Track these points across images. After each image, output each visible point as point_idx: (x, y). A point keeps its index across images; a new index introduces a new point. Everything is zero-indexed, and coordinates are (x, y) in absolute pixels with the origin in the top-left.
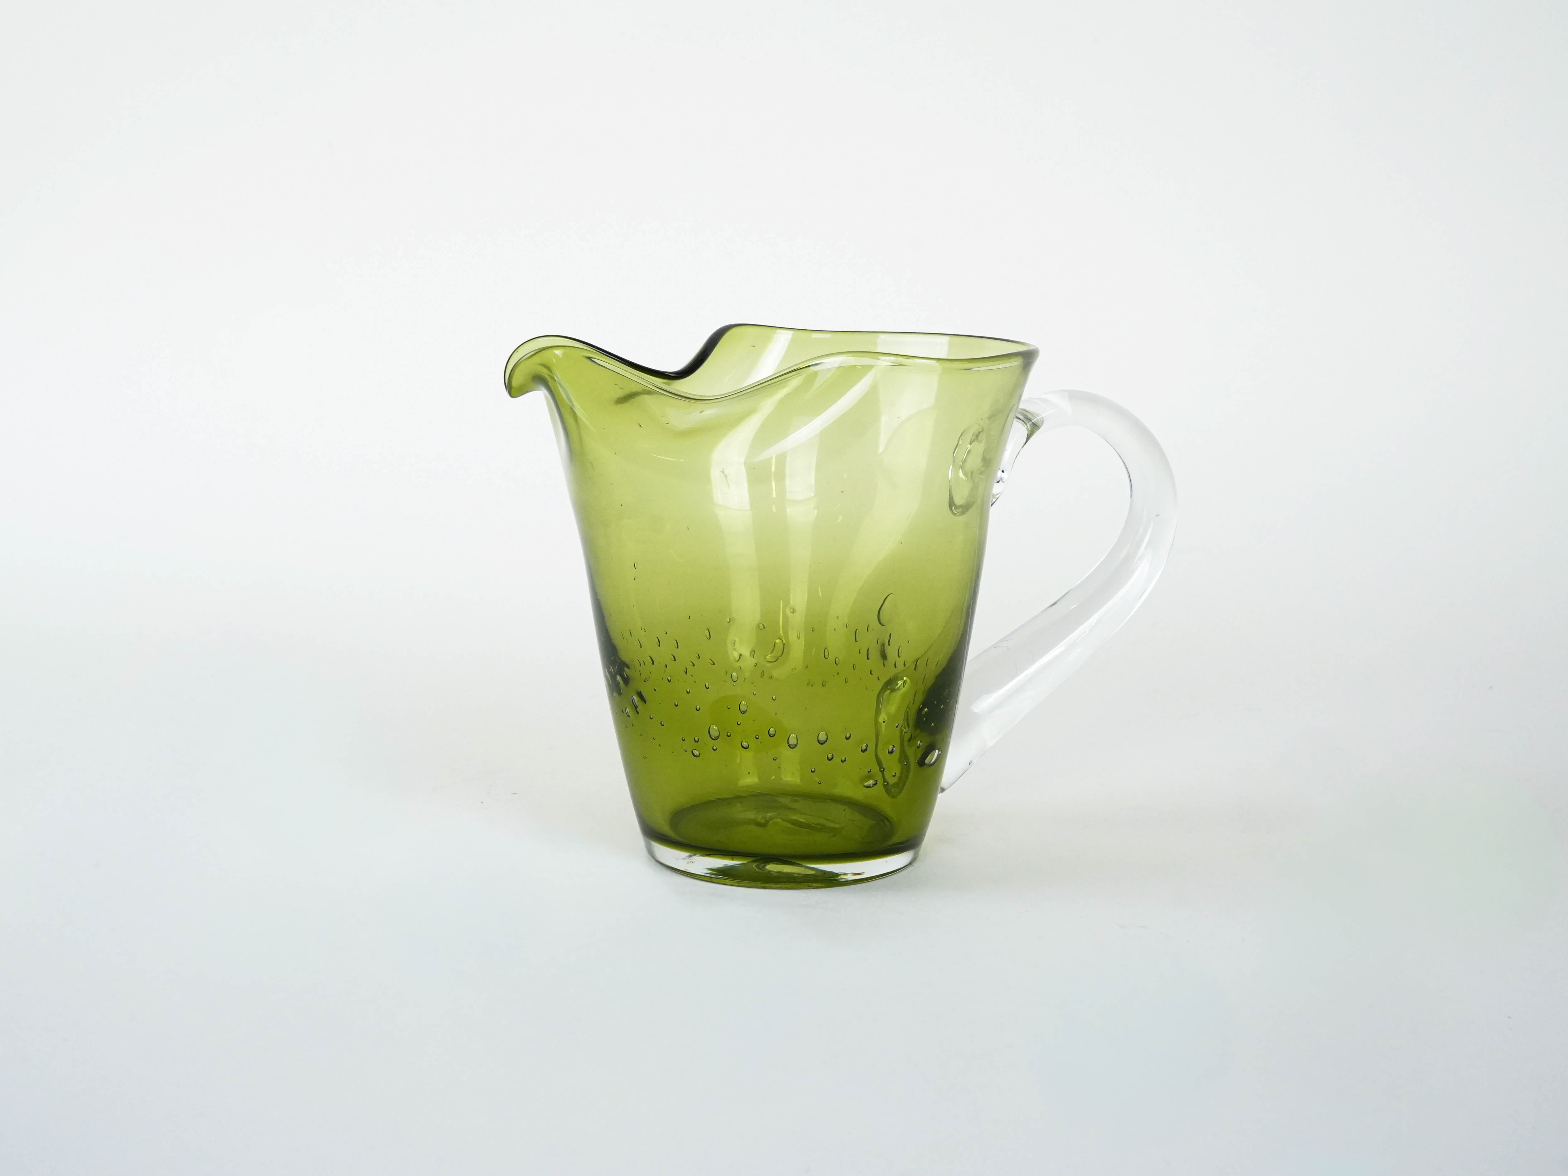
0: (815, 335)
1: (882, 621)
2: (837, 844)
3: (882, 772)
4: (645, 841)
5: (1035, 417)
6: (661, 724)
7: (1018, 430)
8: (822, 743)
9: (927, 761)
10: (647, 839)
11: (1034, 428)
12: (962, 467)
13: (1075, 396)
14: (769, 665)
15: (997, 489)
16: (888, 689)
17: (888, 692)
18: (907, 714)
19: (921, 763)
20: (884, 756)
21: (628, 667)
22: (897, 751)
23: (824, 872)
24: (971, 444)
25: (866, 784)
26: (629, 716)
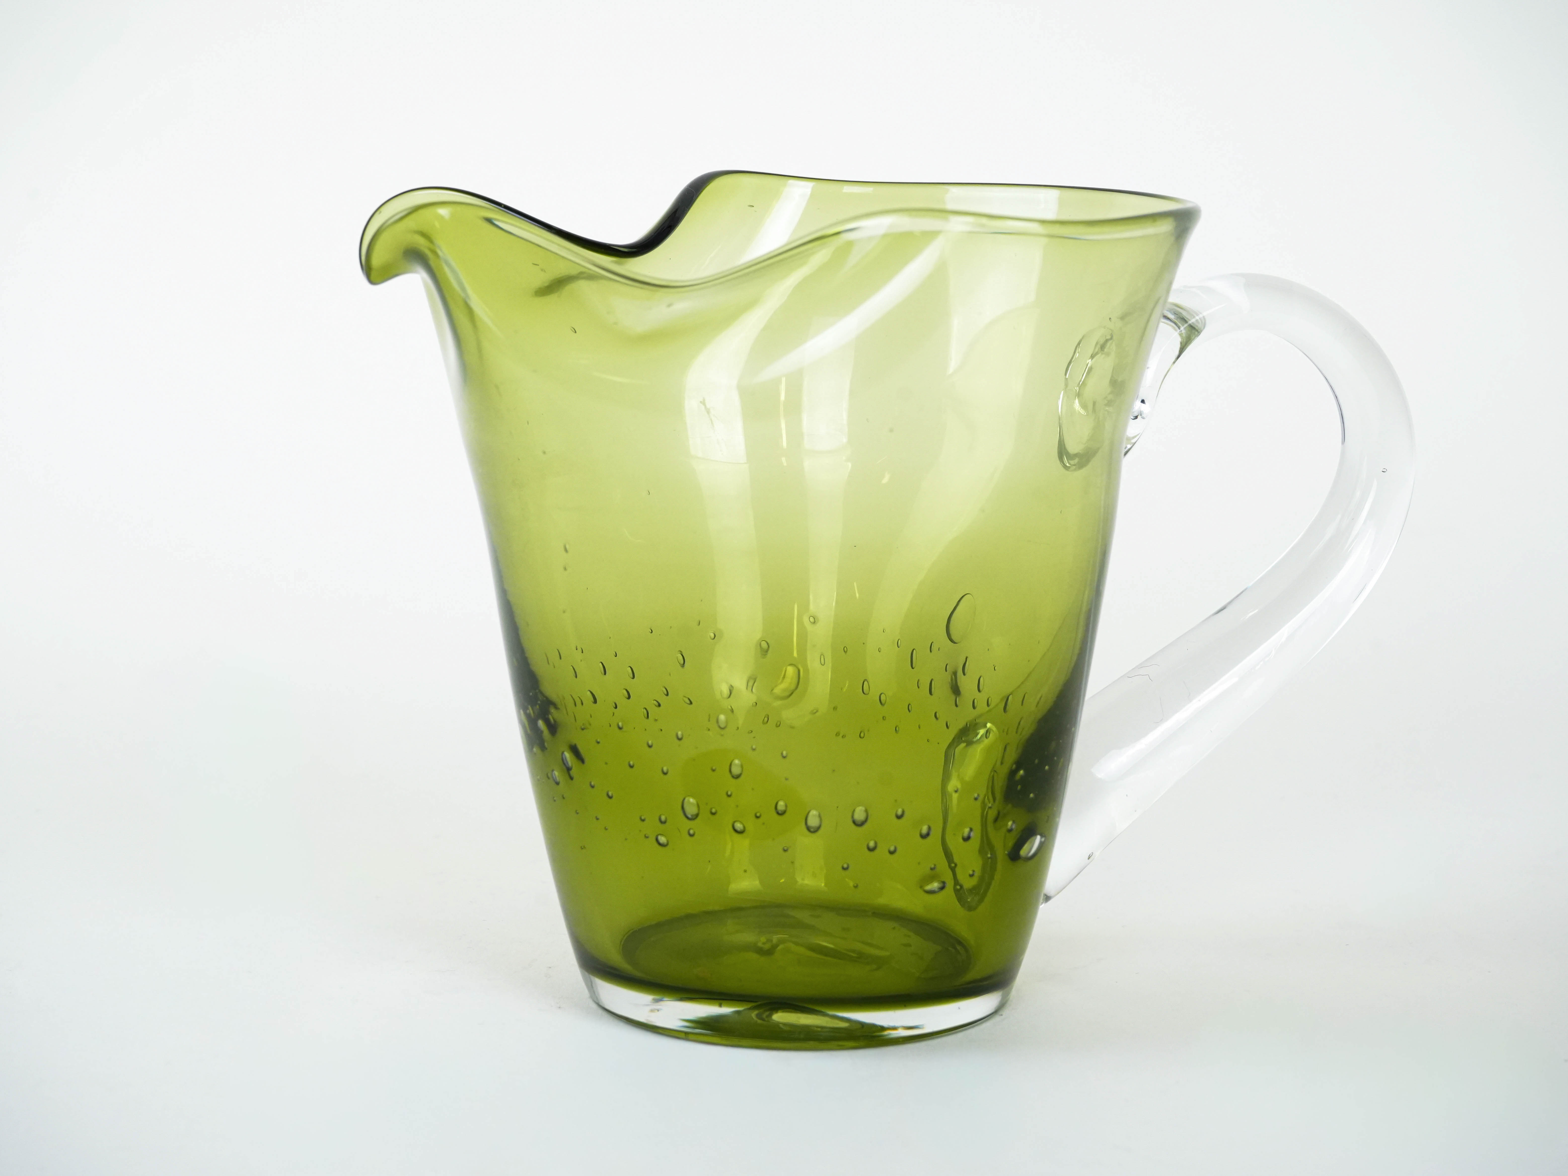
0: (847, 189)
1: (954, 638)
2: (882, 982)
3: (953, 870)
4: (584, 975)
5: (1190, 320)
6: (608, 795)
7: (1167, 337)
8: (859, 824)
9: (1023, 852)
10: (587, 974)
11: (1190, 331)
12: (1079, 395)
13: (1254, 285)
14: (778, 703)
15: (1133, 428)
16: (964, 742)
17: (963, 745)
18: (992, 779)
19: (1014, 855)
20: (955, 843)
21: (556, 707)
22: (976, 836)
23: (862, 1024)
24: (1092, 357)
25: (929, 887)
26: (558, 783)
